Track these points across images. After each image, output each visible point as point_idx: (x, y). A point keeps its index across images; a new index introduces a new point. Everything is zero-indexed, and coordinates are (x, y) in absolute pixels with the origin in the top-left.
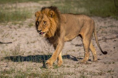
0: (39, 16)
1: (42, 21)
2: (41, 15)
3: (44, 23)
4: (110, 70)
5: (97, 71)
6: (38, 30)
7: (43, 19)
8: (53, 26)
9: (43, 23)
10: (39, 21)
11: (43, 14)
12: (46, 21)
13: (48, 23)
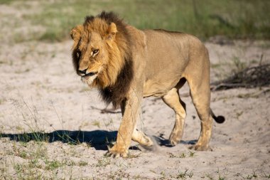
0: (81, 38)
1: (89, 49)
2: (85, 34)
3: (94, 53)
4: (183, 172)
5: (152, 175)
6: (80, 69)
7: (92, 45)
8: (115, 58)
9: (92, 53)
10: (81, 48)
11: (89, 32)
12: (97, 48)
13: (103, 52)
